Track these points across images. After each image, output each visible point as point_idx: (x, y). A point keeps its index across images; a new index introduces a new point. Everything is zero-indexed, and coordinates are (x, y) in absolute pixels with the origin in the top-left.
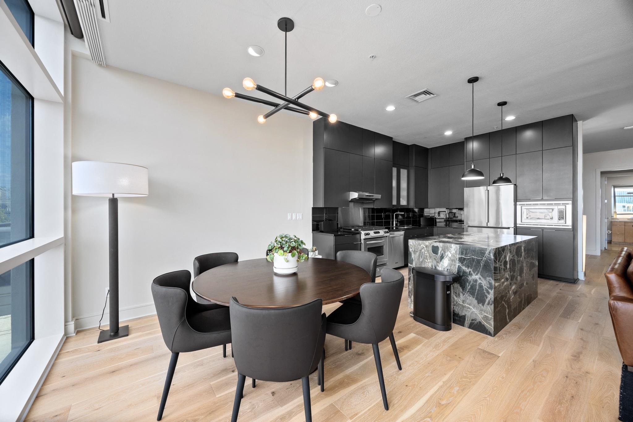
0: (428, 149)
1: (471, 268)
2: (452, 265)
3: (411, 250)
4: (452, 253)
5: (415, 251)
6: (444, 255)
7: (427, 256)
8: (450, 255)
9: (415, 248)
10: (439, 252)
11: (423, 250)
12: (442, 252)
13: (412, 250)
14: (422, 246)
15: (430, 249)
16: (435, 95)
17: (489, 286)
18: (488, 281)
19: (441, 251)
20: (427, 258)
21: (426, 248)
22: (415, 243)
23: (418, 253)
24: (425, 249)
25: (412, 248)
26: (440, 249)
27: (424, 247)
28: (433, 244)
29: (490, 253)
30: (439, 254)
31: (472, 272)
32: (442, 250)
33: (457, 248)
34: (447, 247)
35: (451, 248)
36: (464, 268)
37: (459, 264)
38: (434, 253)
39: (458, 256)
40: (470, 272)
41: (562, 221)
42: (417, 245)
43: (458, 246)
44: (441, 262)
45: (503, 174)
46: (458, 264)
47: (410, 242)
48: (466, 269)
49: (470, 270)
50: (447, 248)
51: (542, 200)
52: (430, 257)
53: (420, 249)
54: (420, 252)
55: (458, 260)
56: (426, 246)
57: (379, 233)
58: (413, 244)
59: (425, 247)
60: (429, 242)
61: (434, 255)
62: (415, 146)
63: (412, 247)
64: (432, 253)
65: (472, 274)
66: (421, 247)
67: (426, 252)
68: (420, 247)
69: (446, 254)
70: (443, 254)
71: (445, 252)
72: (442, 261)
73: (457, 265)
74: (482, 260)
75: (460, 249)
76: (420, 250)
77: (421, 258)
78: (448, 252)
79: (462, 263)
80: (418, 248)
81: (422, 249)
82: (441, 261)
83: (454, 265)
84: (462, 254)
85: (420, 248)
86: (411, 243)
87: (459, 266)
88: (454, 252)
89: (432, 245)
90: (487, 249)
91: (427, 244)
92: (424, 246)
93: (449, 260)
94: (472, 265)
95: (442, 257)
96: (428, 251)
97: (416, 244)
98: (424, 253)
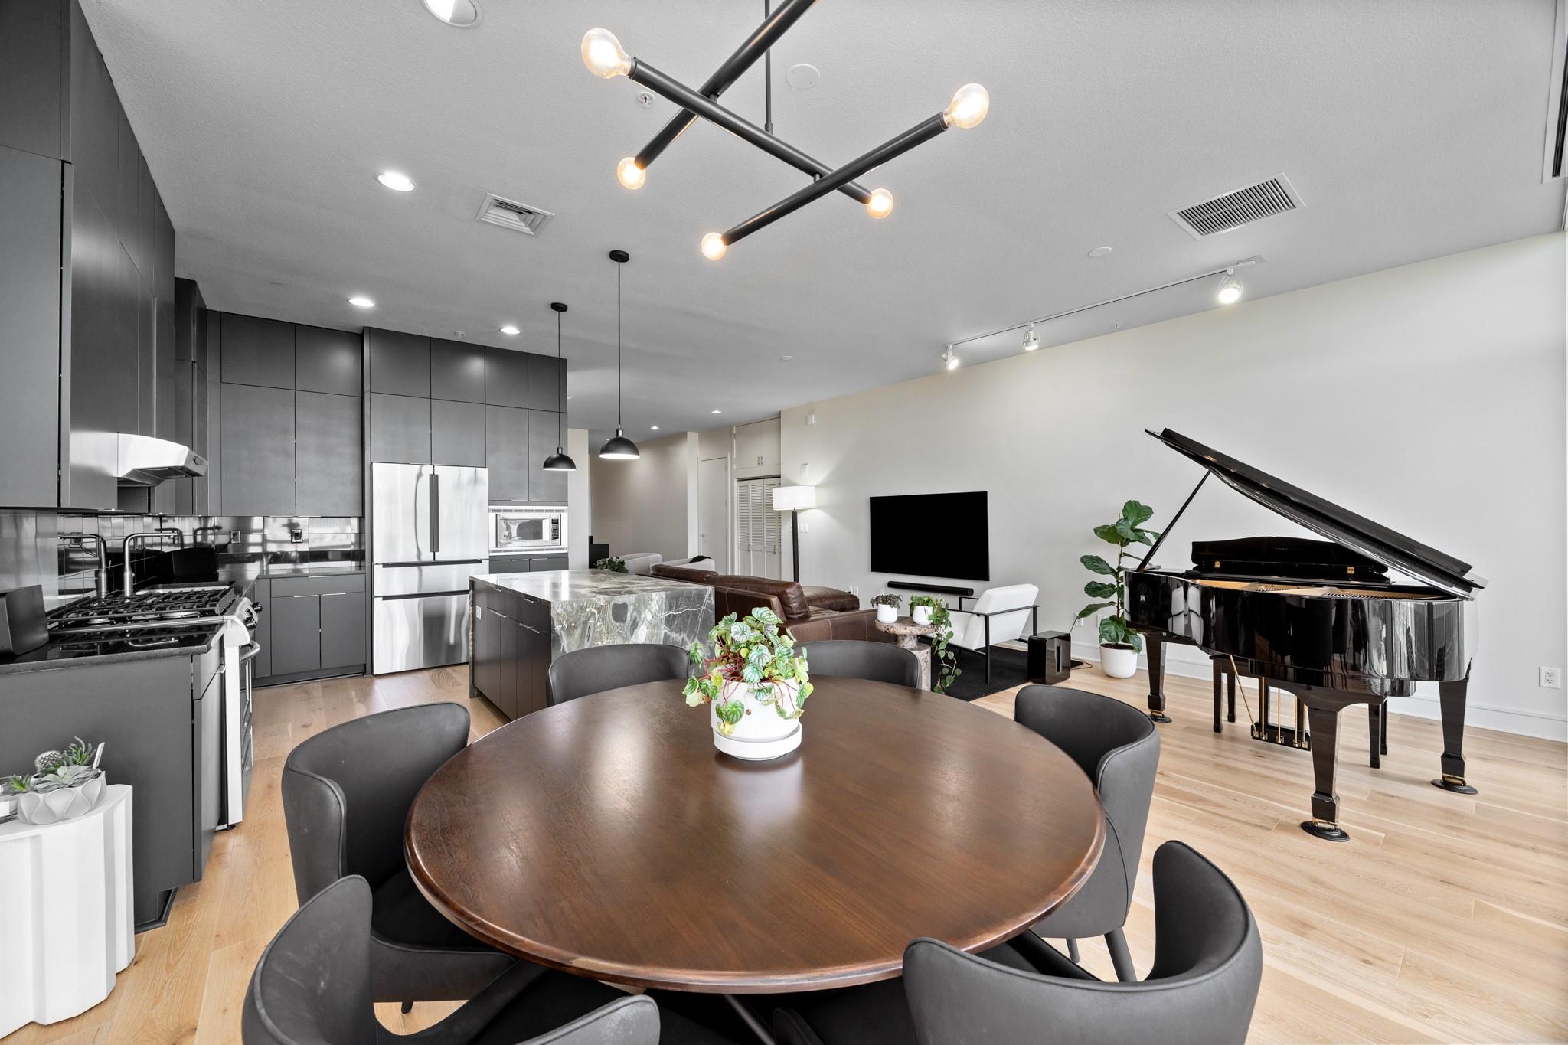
1: (685, 632)
2: (653, 636)
3: (558, 628)
4: (653, 610)
5: (570, 627)
6: (638, 620)
7: (600, 632)
8: (649, 617)
9: (571, 620)
10: (629, 615)
11: (591, 621)
12: (635, 614)
13: (562, 628)
14: (588, 610)
15: (609, 613)
17: (709, 654)
18: (709, 647)
19: (633, 612)
20: (601, 637)
21: (599, 613)
23: (577, 632)
24: (597, 616)
25: (561, 623)
26: (631, 608)
27: (593, 613)
28: (614, 600)
29: (710, 596)
30: (628, 619)
31: (686, 639)
32: (635, 609)
33: (662, 597)
34: (645, 600)
35: (652, 600)
36: (674, 635)
37: (666, 631)
38: (617, 622)
39: (664, 615)
40: (683, 639)
42: (575, 611)
43: (663, 594)
44: (633, 636)
46: (663, 630)
47: (557, 606)
48: (677, 635)
49: (684, 635)
50: (644, 602)
51: (529, 502)
52: (608, 633)
53: (583, 619)
54: (584, 628)
55: (663, 622)
56: (599, 610)
58: (565, 610)
59: (596, 612)
60: (604, 599)
61: (618, 624)
63: (561, 619)
64: (613, 621)
65: (686, 642)
66: (586, 614)
67: (598, 624)
68: (583, 614)
69: (643, 616)
70: (636, 618)
71: (639, 613)
72: (635, 633)
73: (663, 632)
74: (700, 611)
75: (666, 598)
76: (585, 623)
77: (586, 639)
78: (647, 610)
79: (670, 628)
80: (579, 619)
81: (589, 618)
82: (632, 635)
83: (657, 635)
84: (670, 608)
85: (583, 616)
86: (559, 610)
87: (665, 634)
88: (657, 607)
89: (612, 603)
90: (706, 590)
91: (602, 604)
92: (593, 610)
93: (648, 628)
94: (685, 624)
95: (634, 625)
96: (604, 619)
97: (573, 609)
98: (595, 628)
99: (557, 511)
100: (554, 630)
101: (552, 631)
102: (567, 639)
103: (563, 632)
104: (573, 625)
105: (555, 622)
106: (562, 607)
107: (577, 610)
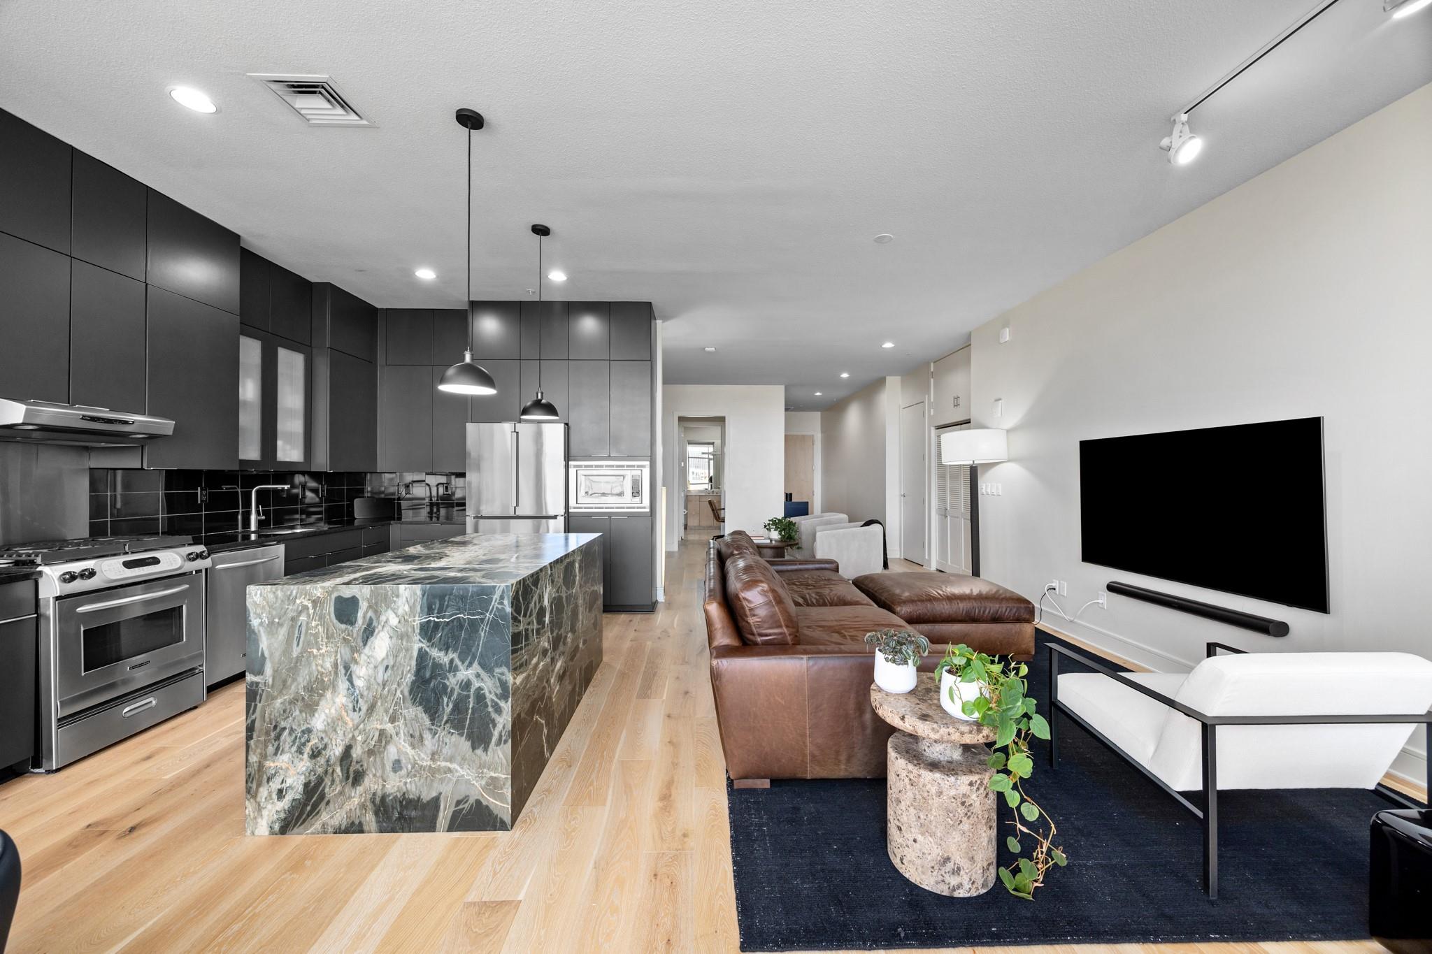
0: (377, 309)
1: (455, 650)
2: (399, 651)
3: (255, 622)
4: (400, 612)
5: (271, 623)
6: (375, 623)
7: (316, 636)
8: (394, 621)
9: (274, 613)
10: (360, 614)
11: (303, 618)
12: (370, 614)
13: (261, 624)
14: (298, 601)
15: (330, 609)
16: (364, 122)
17: (499, 691)
18: (499, 679)
19: (367, 612)
20: (317, 642)
21: (314, 607)
22: (271, 596)
23: (283, 632)
24: (311, 611)
25: (259, 616)
26: (363, 606)
27: (306, 608)
28: (337, 590)
29: (502, 597)
30: (360, 621)
31: (457, 662)
32: (370, 607)
33: (415, 594)
34: (386, 595)
35: (398, 596)
36: (435, 653)
37: (421, 645)
38: (341, 622)
39: (418, 621)
40: (452, 661)
41: (637, 500)
42: (280, 601)
43: (418, 589)
44: (367, 647)
45: (542, 393)
46: (417, 644)
47: (253, 593)
48: (442, 654)
49: (452, 655)
50: (385, 599)
51: (609, 458)
52: (327, 638)
53: (291, 614)
54: (292, 627)
55: (417, 631)
56: (315, 603)
57: (156, 561)
58: (265, 599)
59: (310, 605)
60: (323, 588)
61: (343, 626)
62: (329, 288)
63: (259, 611)
64: (335, 621)
65: (456, 666)
66: (295, 607)
67: (314, 624)
68: (291, 607)
69: (383, 618)
70: (371, 620)
71: (378, 613)
72: (369, 643)
73: (416, 646)
74: (482, 620)
75: (423, 596)
76: (293, 619)
77: (295, 645)
78: (390, 612)
79: (429, 640)
80: (285, 613)
81: (300, 613)
82: (365, 644)
83: (407, 650)
84: (430, 611)
85: (291, 610)
86: (258, 599)
87: (420, 650)
88: (407, 608)
89: (334, 595)
90: (495, 587)
91: (319, 595)
92: (306, 603)
93: (391, 637)
94: (456, 638)
95: (369, 632)
96: (321, 618)
97: (277, 598)
98: (308, 628)
99: (638, 466)
100: (250, 625)
101: (248, 626)
102: (267, 639)
103: (262, 630)
104: (277, 620)
105: (251, 615)
106: (261, 595)
107: (282, 601)
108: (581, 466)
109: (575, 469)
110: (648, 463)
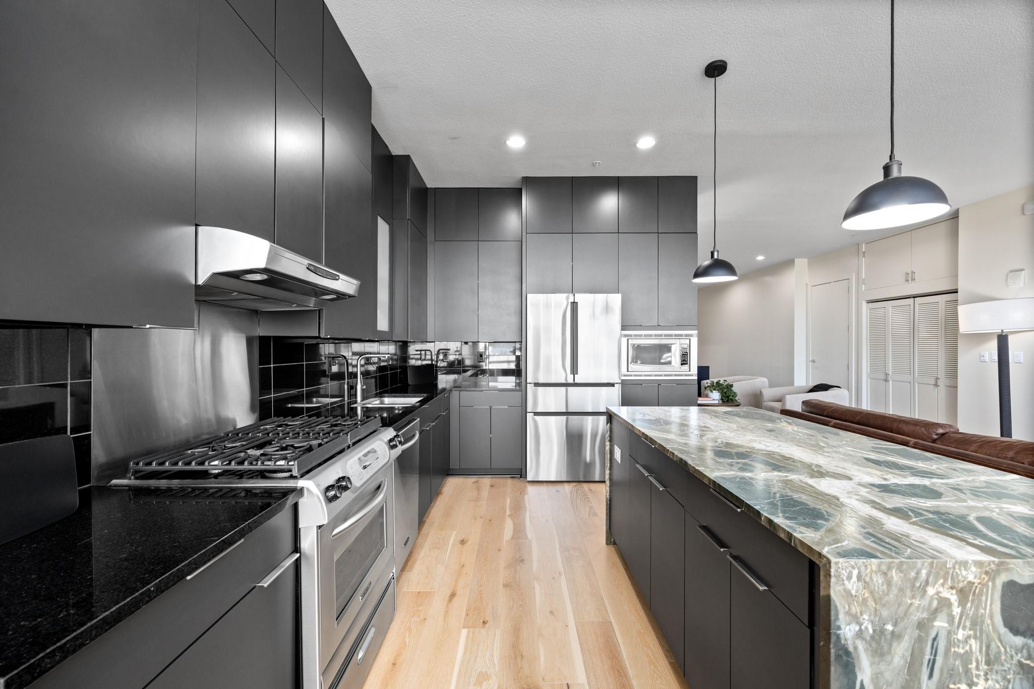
3: (847, 631)
5: (879, 633)
7: (966, 658)
9: (885, 613)
11: (940, 624)
13: (860, 634)
14: (931, 591)
15: (993, 606)
20: (967, 671)
21: (962, 603)
22: (878, 580)
23: (900, 651)
24: (956, 611)
25: (856, 619)
27: (945, 603)
28: (1007, 570)
38: (1015, 632)
41: (686, 367)
42: (895, 591)
47: (844, 574)
51: (658, 327)
52: (988, 663)
53: (917, 616)
54: (920, 640)
56: (963, 593)
58: (866, 585)
59: (954, 598)
60: (978, 564)
61: (1019, 640)
63: (855, 609)
64: (1003, 630)
66: (925, 602)
67: (961, 634)
68: (917, 602)
76: (922, 625)
77: (925, 672)
80: (906, 613)
81: (934, 614)
85: (918, 608)
86: (853, 586)
89: (1003, 578)
91: (971, 578)
92: (946, 594)
96: (976, 623)
97: (889, 583)
98: (950, 643)
99: (686, 335)
100: (838, 637)
101: (833, 639)
102: (872, 664)
103: (861, 646)
104: (889, 627)
105: (841, 616)
106: (859, 578)
107: (901, 590)
108: (631, 336)
109: (626, 339)
110: (695, 332)
